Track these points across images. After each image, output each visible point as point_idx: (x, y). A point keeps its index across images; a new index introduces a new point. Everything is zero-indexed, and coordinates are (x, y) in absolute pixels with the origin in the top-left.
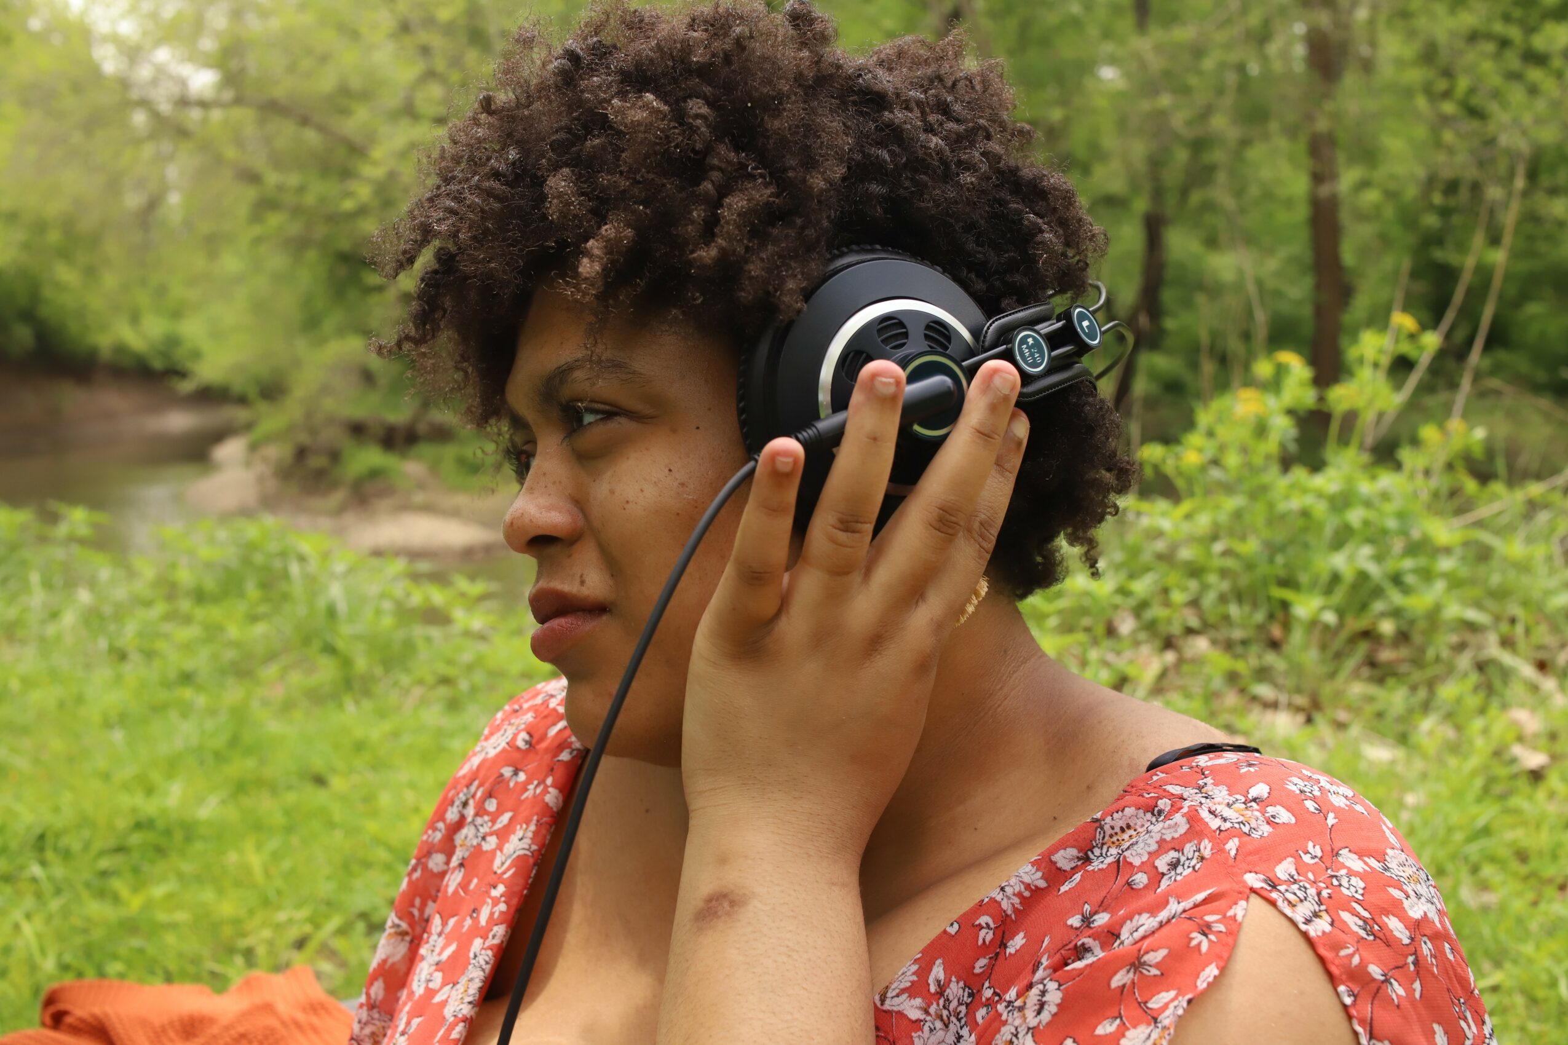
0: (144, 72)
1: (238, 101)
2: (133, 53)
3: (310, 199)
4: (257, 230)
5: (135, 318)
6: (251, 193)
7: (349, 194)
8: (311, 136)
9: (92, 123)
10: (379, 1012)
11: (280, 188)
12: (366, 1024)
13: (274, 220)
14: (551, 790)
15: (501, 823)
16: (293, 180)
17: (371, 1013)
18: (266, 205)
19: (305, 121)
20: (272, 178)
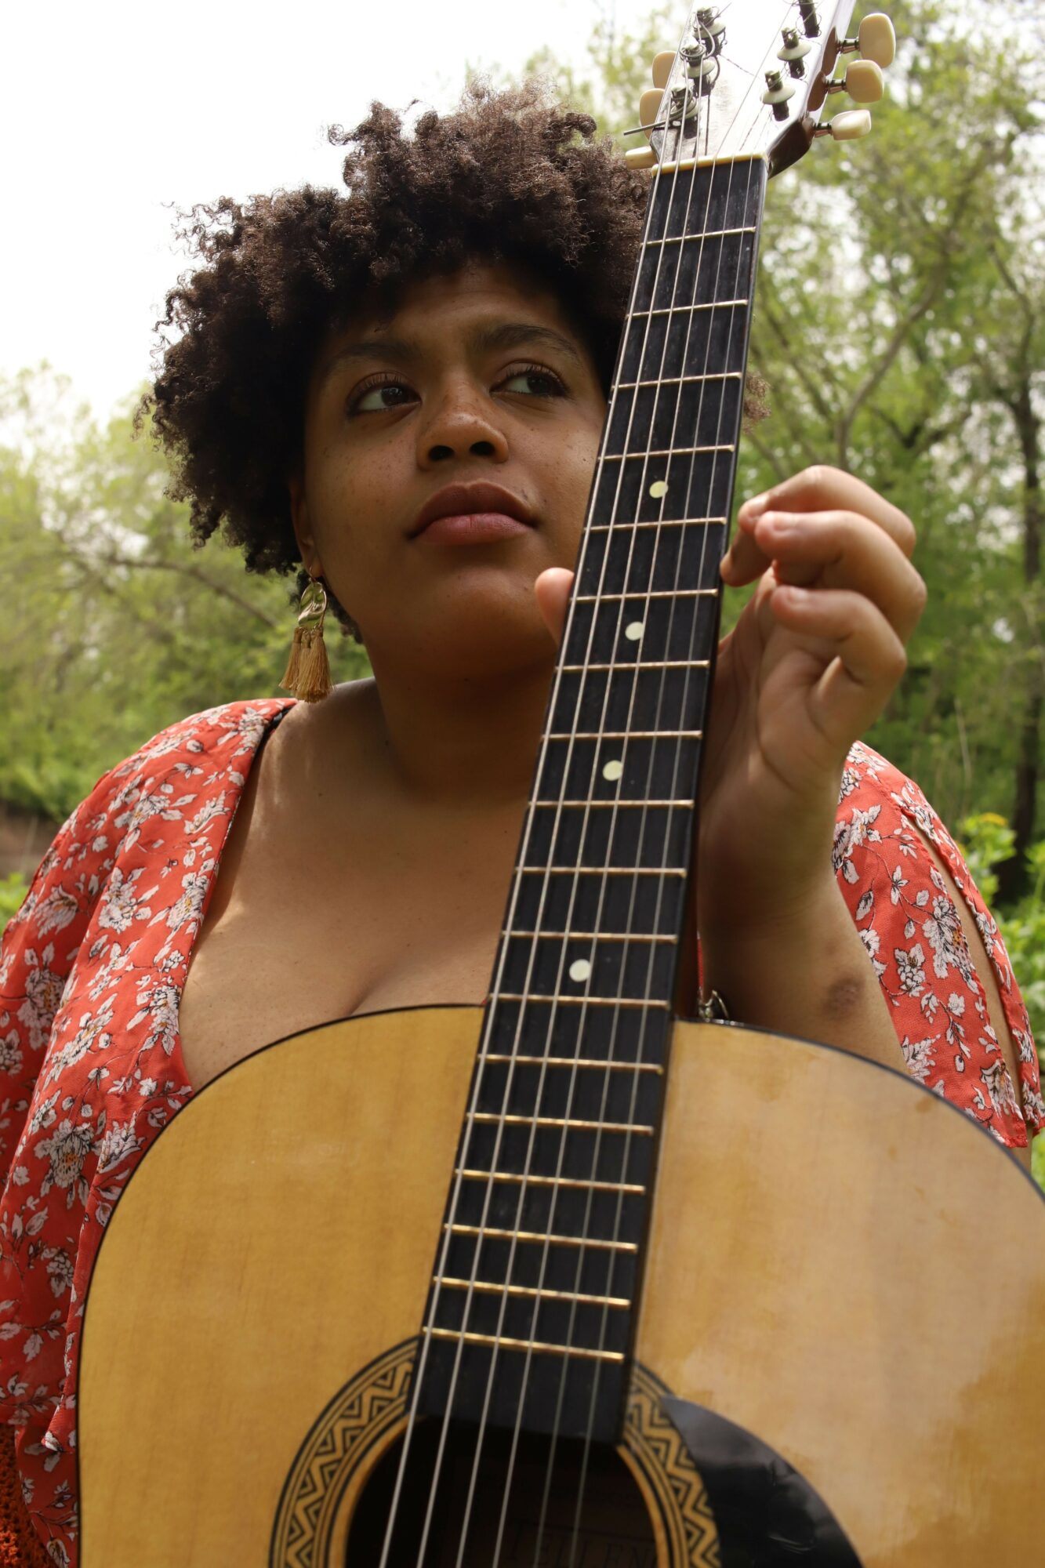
0: (80, 528)
1: (160, 565)
2: (72, 509)
3: (215, 664)
4: (162, 688)
5: (38, 763)
6: (162, 653)
7: (251, 662)
8: (223, 603)
9: (27, 568)
10: (50, 973)
11: (188, 650)
12: (38, 983)
13: (178, 679)
14: (233, 773)
15: (182, 801)
16: (203, 645)
17: (42, 973)
18: (175, 664)
19: (220, 591)
20: (182, 640)
